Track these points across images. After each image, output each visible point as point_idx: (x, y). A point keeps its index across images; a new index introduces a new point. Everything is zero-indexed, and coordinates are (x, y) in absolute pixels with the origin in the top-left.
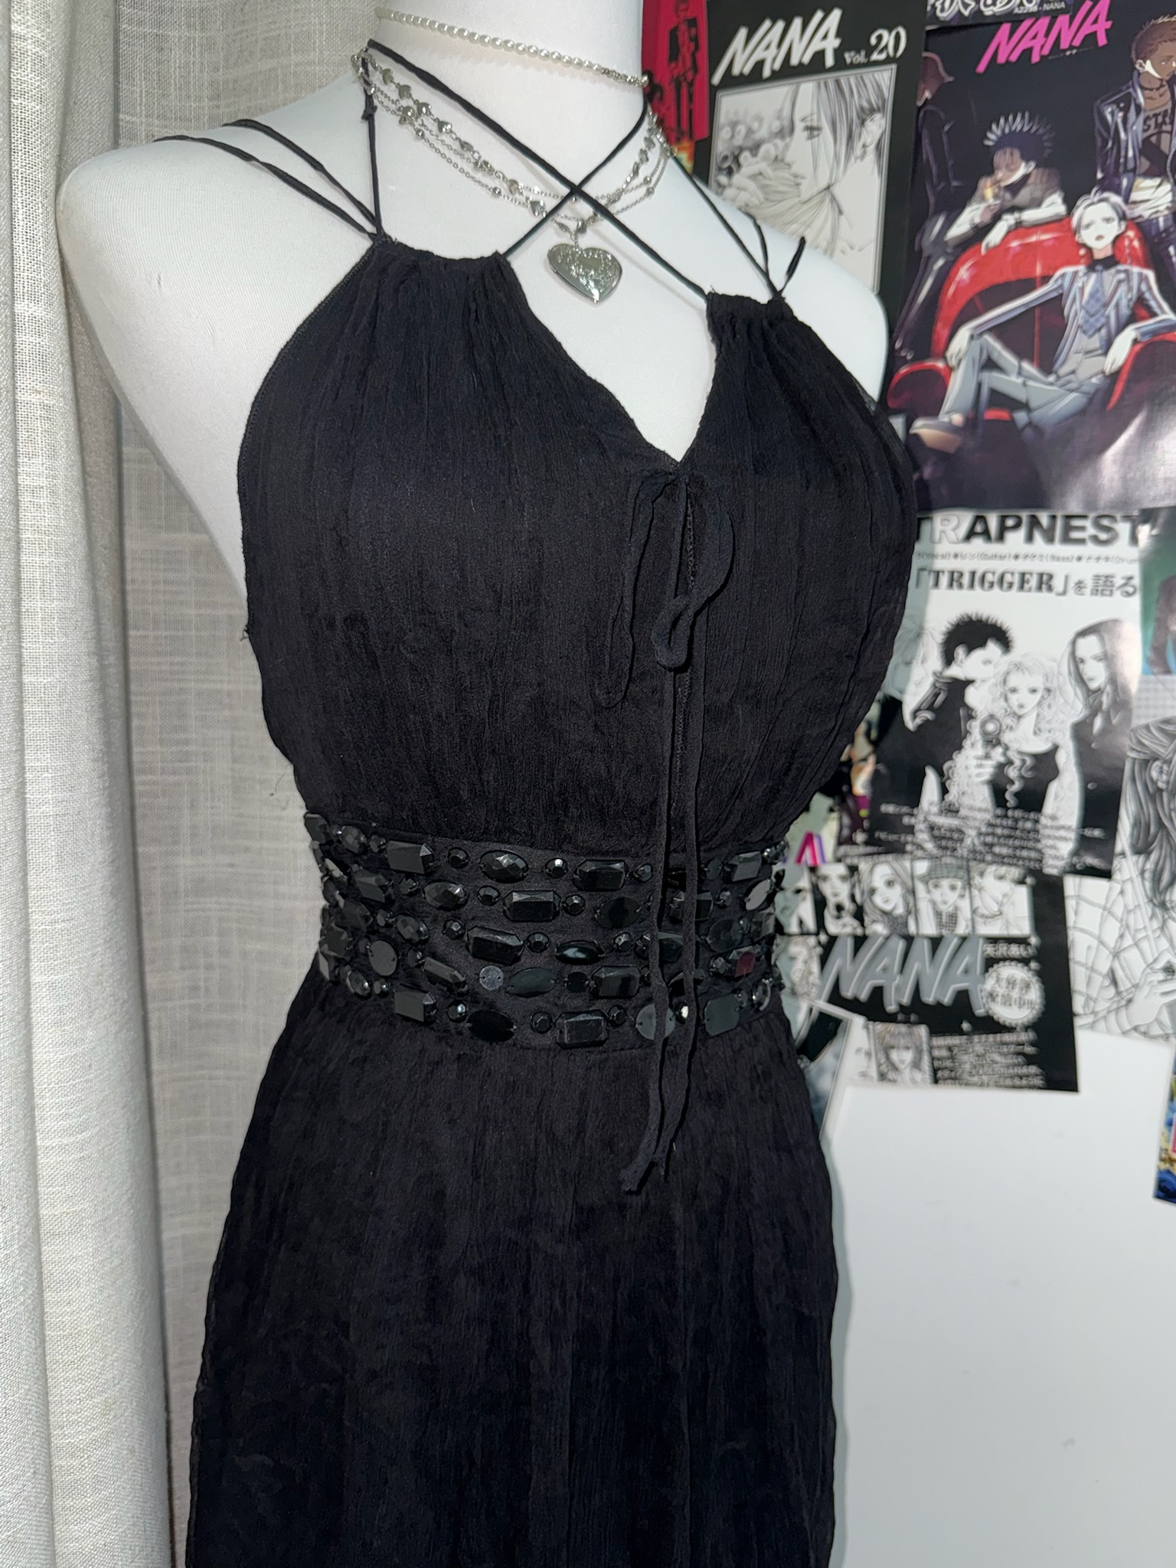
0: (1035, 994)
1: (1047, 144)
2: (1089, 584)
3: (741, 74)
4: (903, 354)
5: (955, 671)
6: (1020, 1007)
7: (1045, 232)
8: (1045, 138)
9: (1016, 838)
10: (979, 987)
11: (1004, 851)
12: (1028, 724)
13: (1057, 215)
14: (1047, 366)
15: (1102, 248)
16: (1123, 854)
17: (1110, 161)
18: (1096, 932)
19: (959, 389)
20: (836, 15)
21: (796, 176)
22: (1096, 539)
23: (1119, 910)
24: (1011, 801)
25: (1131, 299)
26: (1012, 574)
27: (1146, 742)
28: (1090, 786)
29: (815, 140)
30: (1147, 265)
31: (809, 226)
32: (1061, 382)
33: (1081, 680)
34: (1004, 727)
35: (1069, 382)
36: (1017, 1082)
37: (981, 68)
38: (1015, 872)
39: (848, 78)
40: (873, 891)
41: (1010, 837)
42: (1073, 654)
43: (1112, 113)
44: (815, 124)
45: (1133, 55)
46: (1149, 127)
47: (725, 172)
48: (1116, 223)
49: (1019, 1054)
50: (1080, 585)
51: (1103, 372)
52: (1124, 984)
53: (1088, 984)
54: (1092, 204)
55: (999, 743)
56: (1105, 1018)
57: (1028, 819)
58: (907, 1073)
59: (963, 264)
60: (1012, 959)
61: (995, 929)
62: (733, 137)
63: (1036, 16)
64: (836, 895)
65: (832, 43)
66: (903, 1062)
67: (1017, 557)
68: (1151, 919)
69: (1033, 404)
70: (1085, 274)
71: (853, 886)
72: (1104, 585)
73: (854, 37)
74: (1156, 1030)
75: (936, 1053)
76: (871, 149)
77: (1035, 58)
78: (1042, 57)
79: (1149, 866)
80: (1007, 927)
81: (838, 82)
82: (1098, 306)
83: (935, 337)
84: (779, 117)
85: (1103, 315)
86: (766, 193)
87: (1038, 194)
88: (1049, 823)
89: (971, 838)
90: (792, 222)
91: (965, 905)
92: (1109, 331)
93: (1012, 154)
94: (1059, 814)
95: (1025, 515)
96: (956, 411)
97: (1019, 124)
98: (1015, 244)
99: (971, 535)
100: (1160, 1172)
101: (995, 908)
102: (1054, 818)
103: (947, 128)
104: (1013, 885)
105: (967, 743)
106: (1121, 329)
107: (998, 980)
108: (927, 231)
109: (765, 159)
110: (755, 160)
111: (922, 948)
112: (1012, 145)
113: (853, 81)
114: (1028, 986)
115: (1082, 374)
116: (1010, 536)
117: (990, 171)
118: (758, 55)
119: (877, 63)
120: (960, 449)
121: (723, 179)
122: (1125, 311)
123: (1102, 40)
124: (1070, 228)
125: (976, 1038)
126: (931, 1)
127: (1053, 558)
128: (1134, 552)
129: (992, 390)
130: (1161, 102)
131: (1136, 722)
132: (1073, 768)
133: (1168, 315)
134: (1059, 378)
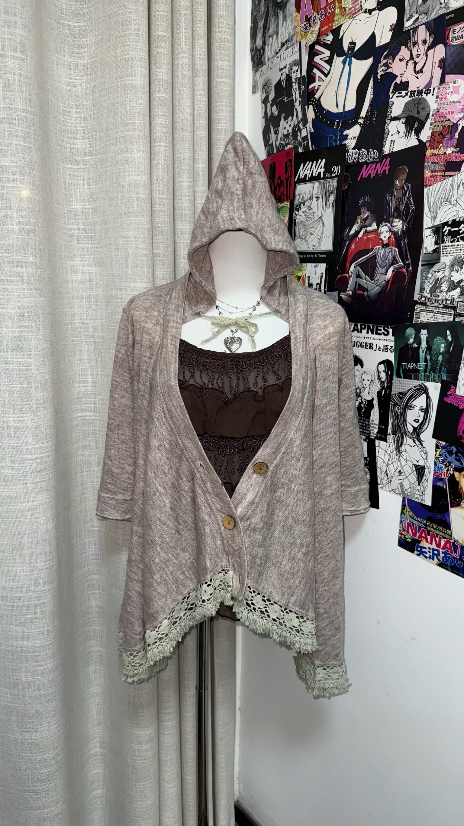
1: (373, 206)
2: (382, 347)
3: (301, 179)
4: (339, 271)
8: (372, 204)
11: (361, 430)
12: (367, 390)
13: (375, 229)
14: (372, 277)
15: (385, 240)
16: (390, 434)
17: (388, 213)
18: (383, 458)
20: (324, 160)
21: (313, 213)
22: (383, 333)
23: (388, 452)
24: (362, 414)
25: (392, 257)
26: (364, 343)
27: (395, 399)
29: (318, 201)
30: (396, 247)
33: (379, 378)
34: (361, 391)
35: (377, 283)
37: (358, 180)
38: (364, 437)
39: (326, 182)
42: (378, 369)
43: (388, 197)
44: (318, 196)
45: (394, 178)
46: (397, 202)
47: (297, 210)
48: (389, 233)
50: (379, 348)
51: (385, 280)
52: (389, 476)
53: (381, 475)
54: (383, 226)
55: (360, 396)
56: (385, 486)
57: (367, 421)
62: (299, 199)
63: (372, 163)
65: (323, 170)
67: (364, 338)
68: (396, 456)
69: (369, 289)
70: (381, 249)
72: (385, 349)
73: (328, 168)
74: (397, 492)
76: (331, 205)
77: (372, 177)
78: (374, 176)
79: (396, 439)
81: (324, 183)
82: (384, 259)
83: (347, 267)
84: (310, 193)
85: (385, 262)
87: (370, 222)
88: (372, 422)
92: (387, 268)
93: (365, 209)
94: (374, 420)
95: (367, 325)
96: (350, 291)
100: (400, 538)
103: (350, 199)
106: (389, 268)
108: (345, 232)
109: (306, 206)
110: (304, 206)
112: (365, 206)
115: (380, 281)
116: (363, 331)
117: (360, 214)
118: (305, 173)
120: (351, 302)
121: (296, 212)
122: (391, 261)
123: (387, 173)
124: (378, 234)
126: (347, 157)
127: (374, 339)
128: (393, 338)
129: (359, 284)
130: (400, 194)
131: (393, 393)
132: (377, 406)
133: (402, 263)
134: (374, 282)
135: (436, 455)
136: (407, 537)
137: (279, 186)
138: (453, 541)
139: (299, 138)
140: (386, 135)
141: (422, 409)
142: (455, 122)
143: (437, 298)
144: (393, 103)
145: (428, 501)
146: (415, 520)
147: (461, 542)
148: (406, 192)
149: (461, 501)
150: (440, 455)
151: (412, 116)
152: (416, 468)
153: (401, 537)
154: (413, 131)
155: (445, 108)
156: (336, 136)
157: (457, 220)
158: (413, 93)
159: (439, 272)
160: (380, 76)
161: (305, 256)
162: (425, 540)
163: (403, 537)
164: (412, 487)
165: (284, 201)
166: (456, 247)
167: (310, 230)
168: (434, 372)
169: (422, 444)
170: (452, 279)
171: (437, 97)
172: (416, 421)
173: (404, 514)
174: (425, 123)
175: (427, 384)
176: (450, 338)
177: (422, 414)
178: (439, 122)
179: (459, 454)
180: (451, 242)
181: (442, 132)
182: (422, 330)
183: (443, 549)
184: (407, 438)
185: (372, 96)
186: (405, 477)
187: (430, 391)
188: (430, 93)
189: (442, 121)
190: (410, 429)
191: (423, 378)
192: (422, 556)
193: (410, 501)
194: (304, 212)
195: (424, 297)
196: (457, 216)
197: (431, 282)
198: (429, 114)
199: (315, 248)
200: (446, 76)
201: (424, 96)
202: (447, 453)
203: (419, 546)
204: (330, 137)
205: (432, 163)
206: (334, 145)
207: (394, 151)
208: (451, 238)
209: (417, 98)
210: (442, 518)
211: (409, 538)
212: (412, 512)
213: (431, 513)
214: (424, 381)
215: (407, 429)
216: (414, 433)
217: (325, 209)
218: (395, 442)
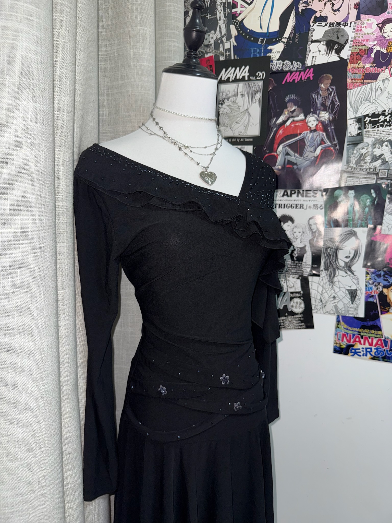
0: (303, 305)
1: (299, 102)
2: (312, 206)
3: (224, 80)
4: (266, 151)
6: (299, 308)
7: (300, 123)
8: (299, 101)
9: (297, 268)
10: (289, 304)
11: (294, 271)
12: (299, 240)
13: (302, 119)
14: (301, 154)
15: (313, 127)
16: (322, 270)
17: (314, 107)
18: (317, 290)
19: (280, 160)
20: (248, 68)
21: (239, 106)
22: (313, 196)
23: (322, 284)
24: (295, 259)
25: (320, 140)
26: (294, 205)
27: (327, 244)
28: (314, 255)
29: (243, 98)
30: (323, 132)
31: (242, 119)
32: (304, 159)
33: (311, 229)
34: (293, 241)
35: (306, 159)
36: (299, 327)
37: (283, 83)
38: (297, 276)
39: (251, 83)
41: (295, 268)
42: (309, 223)
43: (314, 96)
44: (243, 94)
45: (319, 83)
46: (323, 100)
47: (220, 104)
48: (316, 122)
49: (299, 320)
50: (310, 207)
51: (314, 156)
52: (324, 302)
53: (315, 302)
54: (310, 117)
56: (320, 310)
57: (299, 263)
59: (280, 130)
60: (297, 297)
61: (292, 290)
62: (222, 95)
63: (296, 71)
65: (247, 74)
67: (295, 200)
68: (329, 286)
69: (298, 164)
70: (309, 133)
72: (316, 207)
73: (252, 73)
74: (332, 312)
76: (257, 101)
77: (296, 82)
78: (298, 81)
79: (328, 273)
80: (295, 290)
81: (249, 84)
82: (312, 141)
83: (274, 147)
84: (234, 92)
85: (314, 143)
86: (231, 110)
87: (298, 114)
88: (304, 264)
89: (286, 269)
90: (238, 118)
91: (285, 284)
92: (315, 146)
93: (291, 104)
94: (307, 262)
95: (296, 190)
96: (280, 165)
97: (293, 97)
98: (293, 125)
99: (283, 195)
101: (292, 285)
102: (305, 263)
103: (275, 97)
104: (296, 279)
106: (318, 146)
107: (294, 302)
108: (272, 121)
109: (230, 101)
110: (228, 102)
112: (292, 102)
113: (252, 84)
114: (301, 303)
115: (309, 157)
116: (293, 195)
117: (286, 107)
118: (228, 76)
119: (258, 80)
120: (280, 174)
122: (319, 142)
123: (312, 79)
124: (306, 122)
125: (289, 317)
126: (271, 66)
127: (304, 201)
128: (322, 199)
129: (288, 161)
130: (326, 94)
132: (310, 251)
133: (329, 144)
134: (304, 158)
135: (366, 279)
136: (342, 344)
138: (384, 338)
139: (221, 49)
140: (308, 53)
142: (370, 47)
143: (362, 168)
144: (314, 30)
145: (361, 314)
146: (349, 330)
147: (390, 337)
148: (331, 93)
149: (389, 309)
150: (370, 279)
151: (332, 41)
152: (349, 292)
153: (336, 346)
154: (334, 51)
155: (361, 37)
156: (261, 50)
157: (377, 113)
158: (331, 24)
159: (363, 149)
160: (302, 10)
162: (358, 343)
163: (338, 346)
164: (346, 306)
166: (376, 131)
167: (234, 120)
169: (353, 274)
170: (374, 154)
171: (354, 29)
172: (347, 257)
173: (339, 328)
174: (344, 46)
175: (355, 229)
176: (374, 195)
177: (353, 252)
178: (357, 46)
179: (386, 276)
180: (372, 128)
181: (360, 53)
183: (375, 346)
184: (340, 271)
185: (294, 23)
186: (339, 300)
188: (347, 25)
189: (359, 46)
190: (342, 264)
191: (351, 225)
192: (356, 355)
194: (228, 106)
195: (350, 167)
196: (376, 110)
197: (356, 156)
198: (347, 40)
199: (241, 134)
200: (361, 15)
201: (343, 27)
202: (376, 277)
203: (353, 349)
204: (254, 50)
205: (352, 74)
206: (258, 56)
207: (316, 63)
208: (372, 125)
209: (336, 28)
210: (374, 324)
211: (345, 345)
212: (347, 325)
213: (364, 322)
214: (353, 227)
215: (339, 264)
216: (345, 266)
217: (252, 102)
218: (328, 275)
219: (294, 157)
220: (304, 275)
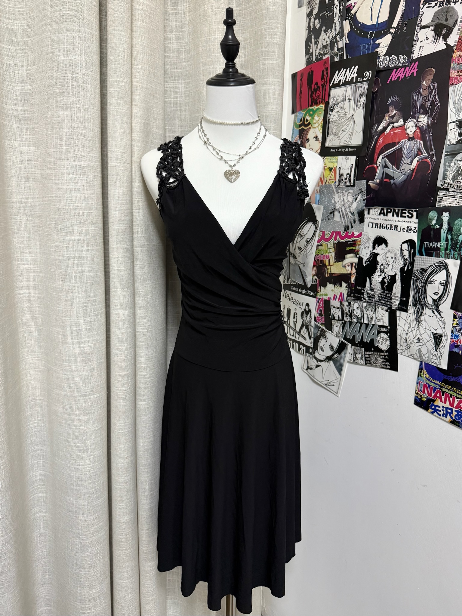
0: (388, 342)
1: (400, 105)
2: (406, 229)
3: (336, 84)
4: (368, 162)
5: (375, 251)
6: (385, 345)
9: (386, 299)
10: (376, 339)
11: (384, 302)
12: (390, 267)
13: (402, 124)
14: (398, 167)
15: (411, 134)
16: (410, 306)
18: (403, 327)
19: (379, 173)
20: (357, 67)
21: (346, 112)
22: (408, 216)
23: (409, 321)
24: (386, 288)
25: (417, 149)
26: (389, 225)
27: (417, 275)
29: (350, 103)
30: (421, 140)
31: (348, 126)
33: (403, 256)
34: (385, 267)
35: (403, 172)
36: (384, 366)
37: (388, 82)
38: (386, 308)
39: (358, 85)
40: (354, 310)
41: (385, 298)
42: (401, 248)
43: (415, 96)
44: (350, 98)
46: (423, 100)
47: (331, 111)
48: (414, 127)
49: (384, 358)
51: (410, 169)
52: (409, 342)
54: (409, 122)
55: (384, 272)
56: (404, 351)
57: (389, 294)
58: (360, 361)
60: (384, 332)
61: (380, 323)
62: (333, 101)
63: (402, 67)
64: (346, 310)
65: (356, 75)
66: (359, 358)
67: (390, 220)
68: (416, 325)
69: (395, 178)
70: (407, 142)
71: (349, 308)
72: (409, 230)
73: (360, 73)
75: (366, 356)
76: (362, 105)
77: (400, 79)
78: (402, 79)
79: (416, 310)
80: (383, 323)
81: (356, 86)
82: (410, 151)
83: (375, 158)
84: (343, 96)
85: (411, 153)
86: (339, 117)
87: (398, 118)
88: (394, 295)
89: (376, 298)
91: (374, 316)
92: (412, 157)
93: (393, 107)
94: (396, 293)
95: (392, 208)
96: (378, 179)
97: (395, 99)
99: (380, 214)
101: (381, 318)
103: (379, 99)
104: (385, 312)
105: (377, 271)
106: (415, 157)
107: (380, 337)
108: (374, 128)
109: (339, 107)
110: (337, 107)
111: (364, 326)
112: (393, 105)
114: (387, 340)
115: (406, 170)
116: (389, 214)
117: (388, 112)
118: (340, 78)
120: (378, 190)
122: (416, 152)
123: (415, 75)
124: (404, 128)
125: (375, 353)
126: (378, 63)
127: (398, 221)
128: (417, 221)
129: (386, 173)
130: (426, 93)
131: (415, 269)
132: (400, 280)
133: (426, 154)
134: (400, 171)
135: (453, 324)
136: (422, 396)
137: (316, 90)
139: (336, 49)
140: (415, 42)
141: (442, 283)
143: (459, 184)
146: (431, 381)
148: (432, 91)
150: (457, 324)
152: (434, 336)
153: (417, 397)
154: (442, 37)
156: (369, 45)
161: (337, 150)
162: (439, 400)
163: (419, 396)
164: (430, 353)
165: (320, 104)
167: (341, 128)
168: (454, 250)
169: (440, 315)
172: (436, 294)
173: (421, 376)
174: (453, 29)
175: (447, 261)
177: (442, 288)
182: (444, 213)
183: (456, 408)
184: (427, 309)
185: (404, 8)
186: (424, 343)
187: (448, 267)
190: (430, 301)
191: (443, 256)
192: (436, 413)
193: (427, 365)
194: (337, 112)
195: (446, 183)
197: (454, 170)
198: (457, 20)
199: (346, 143)
203: (433, 405)
204: (363, 46)
207: (423, 55)
210: (457, 381)
211: (425, 398)
212: (429, 375)
213: (447, 376)
214: (445, 258)
215: (427, 301)
216: (433, 305)
217: (357, 108)
218: (416, 312)
219: (392, 170)
220: (393, 308)
